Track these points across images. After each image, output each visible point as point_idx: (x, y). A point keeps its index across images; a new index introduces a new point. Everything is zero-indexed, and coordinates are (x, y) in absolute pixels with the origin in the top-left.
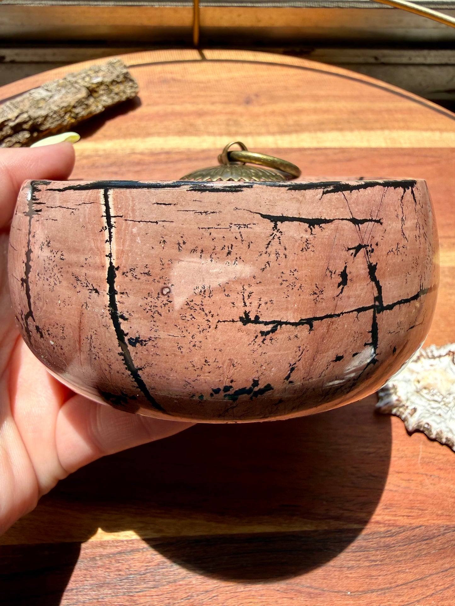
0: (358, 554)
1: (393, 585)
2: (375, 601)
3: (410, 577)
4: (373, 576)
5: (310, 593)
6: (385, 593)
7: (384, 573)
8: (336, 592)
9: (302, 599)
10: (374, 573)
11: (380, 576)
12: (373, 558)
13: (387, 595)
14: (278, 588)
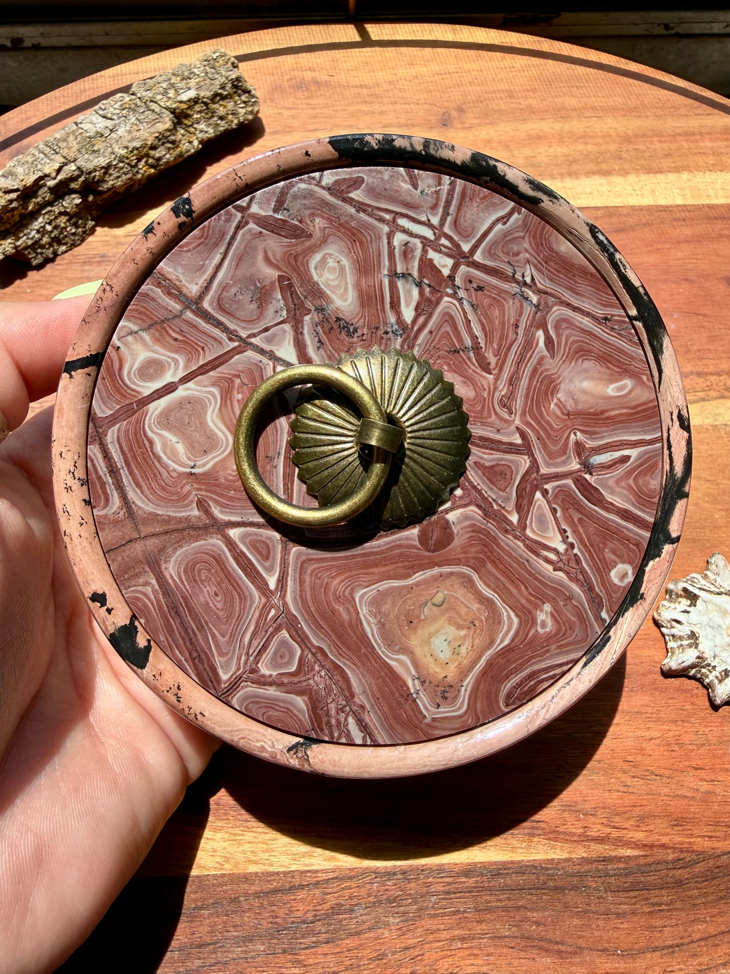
0: (632, 894)
1: (686, 940)
2: (658, 964)
3: (712, 930)
4: (655, 927)
5: (560, 952)
6: (673, 952)
7: (673, 922)
8: (599, 950)
9: (549, 960)
10: (658, 923)
11: (665, 926)
12: (656, 900)
13: (676, 954)
14: (512, 945)
